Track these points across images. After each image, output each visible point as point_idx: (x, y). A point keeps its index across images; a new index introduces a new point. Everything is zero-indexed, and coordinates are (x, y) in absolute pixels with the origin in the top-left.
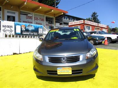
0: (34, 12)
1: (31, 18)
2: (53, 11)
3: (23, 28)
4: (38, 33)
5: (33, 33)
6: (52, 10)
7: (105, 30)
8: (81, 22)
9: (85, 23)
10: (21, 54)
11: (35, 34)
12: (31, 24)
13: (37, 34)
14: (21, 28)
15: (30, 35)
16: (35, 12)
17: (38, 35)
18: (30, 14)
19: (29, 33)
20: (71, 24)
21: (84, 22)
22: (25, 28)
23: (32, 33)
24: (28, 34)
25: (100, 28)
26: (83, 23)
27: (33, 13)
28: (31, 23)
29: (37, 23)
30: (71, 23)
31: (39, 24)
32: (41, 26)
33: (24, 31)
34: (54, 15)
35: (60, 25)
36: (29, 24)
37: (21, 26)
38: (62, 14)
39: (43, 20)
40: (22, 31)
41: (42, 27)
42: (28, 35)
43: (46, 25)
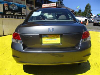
3: (6, 7)
5: (17, 13)
8: (54, 5)
10: (5, 35)
11: (19, 14)
14: (4, 7)
15: (13, 15)
17: (22, 15)
19: (13, 13)
21: (57, 5)
22: (8, 7)
23: (16, 13)
24: (11, 14)
30: (45, 5)
33: (6, 10)
37: (4, 5)
40: (5, 10)
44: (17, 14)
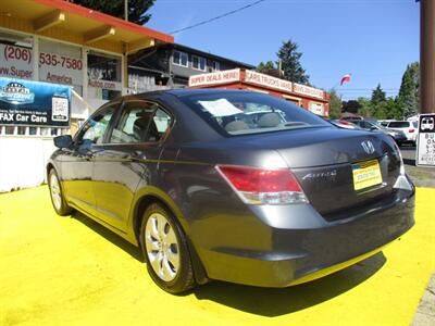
0: (38, 34)
1: (25, 54)
2: (112, 31)
4: (49, 115)
5: (30, 115)
6: (109, 27)
7: (319, 107)
8: (233, 75)
9: (247, 80)
11: (38, 119)
12: (19, 81)
13: (45, 120)
15: (15, 121)
16: (43, 33)
17: (50, 122)
18: (21, 38)
19: (11, 116)
20: (198, 84)
21: (243, 76)
23: (25, 115)
24: (6, 118)
25: (300, 99)
26: (238, 79)
27: (36, 37)
28: (27, 75)
29: (51, 78)
30: (198, 79)
31: (59, 80)
32: (64, 87)
34: (123, 46)
35: (157, 83)
36: (8, 80)
38: (152, 43)
39: (76, 65)
41: (66, 91)
42: (6, 122)
43: (90, 83)
44: (29, 119)
